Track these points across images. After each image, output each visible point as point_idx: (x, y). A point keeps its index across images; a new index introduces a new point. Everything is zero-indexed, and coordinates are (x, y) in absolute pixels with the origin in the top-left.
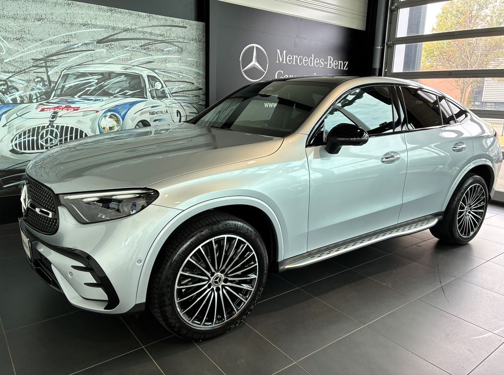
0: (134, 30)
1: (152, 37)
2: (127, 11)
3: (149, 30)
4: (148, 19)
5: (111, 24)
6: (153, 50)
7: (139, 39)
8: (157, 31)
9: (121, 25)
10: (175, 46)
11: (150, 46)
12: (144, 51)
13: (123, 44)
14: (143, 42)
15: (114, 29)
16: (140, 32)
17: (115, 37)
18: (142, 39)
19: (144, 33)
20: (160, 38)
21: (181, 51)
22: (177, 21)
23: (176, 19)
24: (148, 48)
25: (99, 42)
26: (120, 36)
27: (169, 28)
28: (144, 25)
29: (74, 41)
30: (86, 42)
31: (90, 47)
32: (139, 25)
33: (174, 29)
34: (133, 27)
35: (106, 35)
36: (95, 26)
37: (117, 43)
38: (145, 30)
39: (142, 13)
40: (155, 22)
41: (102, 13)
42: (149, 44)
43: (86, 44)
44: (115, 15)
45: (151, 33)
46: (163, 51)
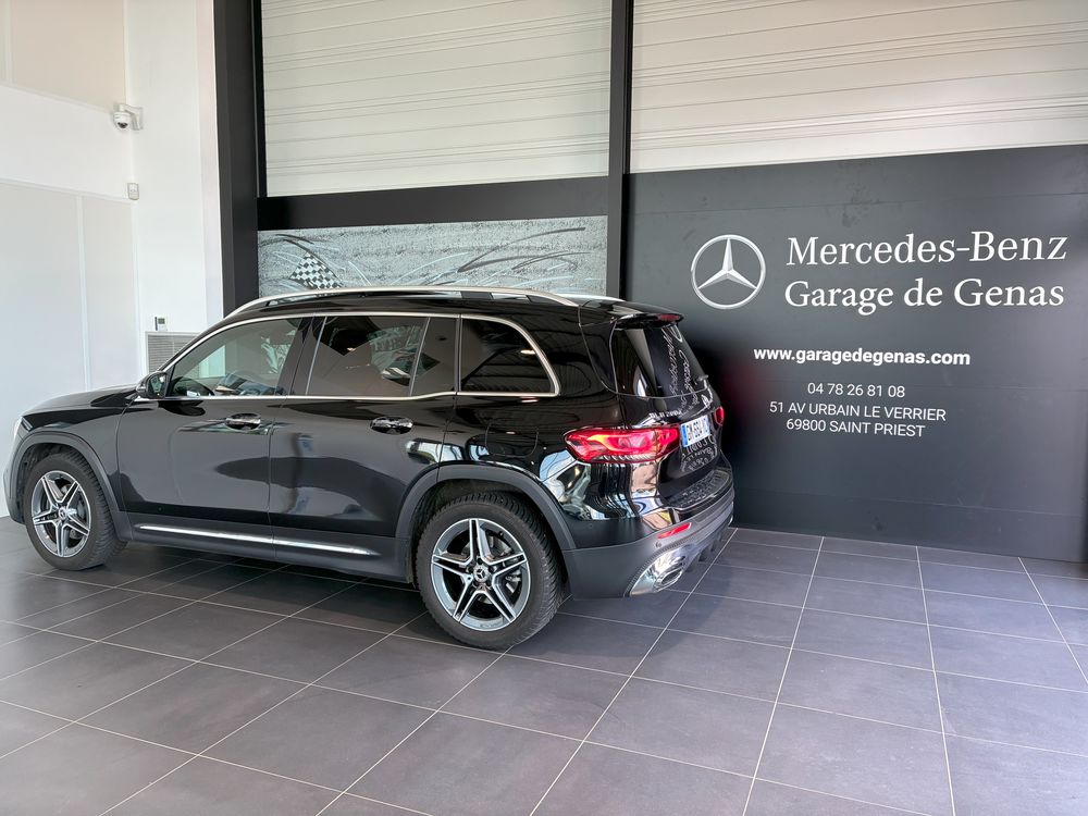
0: (504, 248)
1: (530, 253)
2: (497, 222)
3: (526, 243)
4: (524, 227)
5: (476, 244)
6: (530, 272)
7: (511, 259)
8: (538, 243)
9: (489, 244)
10: (565, 260)
11: (526, 267)
12: (518, 275)
13: (490, 269)
14: (517, 262)
15: (479, 250)
16: (512, 249)
17: (480, 261)
18: (516, 258)
19: (519, 249)
20: (541, 253)
21: (574, 267)
22: (570, 221)
23: (567, 220)
24: (523, 270)
25: (461, 270)
26: (486, 259)
27: (556, 234)
28: (520, 237)
29: (434, 272)
30: (447, 272)
31: (451, 278)
32: (513, 238)
33: (564, 234)
34: (504, 243)
35: (470, 259)
36: (457, 250)
37: (482, 269)
38: (520, 244)
39: (517, 221)
40: (535, 230)
41: (466, 232)
42: (524, 264)
43: (446, 275)
44: (482, 231)
45: (528, 248)
46: (545, 270)
